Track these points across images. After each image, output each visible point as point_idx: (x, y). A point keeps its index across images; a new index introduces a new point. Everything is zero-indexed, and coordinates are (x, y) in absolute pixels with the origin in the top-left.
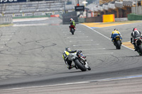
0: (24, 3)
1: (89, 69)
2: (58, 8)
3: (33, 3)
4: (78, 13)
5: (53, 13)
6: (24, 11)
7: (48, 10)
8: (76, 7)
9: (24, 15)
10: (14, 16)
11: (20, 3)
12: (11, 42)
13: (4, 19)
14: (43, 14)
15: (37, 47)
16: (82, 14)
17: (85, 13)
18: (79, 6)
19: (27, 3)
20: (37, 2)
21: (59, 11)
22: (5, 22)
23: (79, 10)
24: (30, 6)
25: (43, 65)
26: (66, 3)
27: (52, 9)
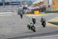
0: (2, 6)
4: (24, 10)
5: (14, 10)
8: (23, 8)
9: (2, 11)
14: (10, 10)
16: (26, 11)
17: (27, 10)
24: (4, 7)
25: (10, 32)
26: (19, 6)
27: (13, 8)
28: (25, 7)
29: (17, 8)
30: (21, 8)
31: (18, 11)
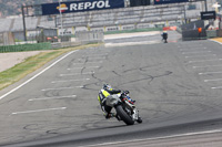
1: (139, 121)
2: (174, 16)
3: (135, 8)
4: (206, 22)
5: (167, 24)
6: (122, 21)
7: (159, 18)
8: (202, 13)
9: (121, 28)
10: (105, 30)
11: (115, 10)
12: (101, 70)
13: (91, 35)
14: (152, 25)
15: (142, 77)
16: (212, 24)
17: (217, 21)
18: (207, 12)
19: (125, 9)
20: (141, 8)
21: (176, 19)
22: (92, 39)
23: (207, 18)
26: (187, 7)
27: (164, 17)
28: (209, 10)
29: (180, 17)
30: (194, 14)
31: (183, 27)
